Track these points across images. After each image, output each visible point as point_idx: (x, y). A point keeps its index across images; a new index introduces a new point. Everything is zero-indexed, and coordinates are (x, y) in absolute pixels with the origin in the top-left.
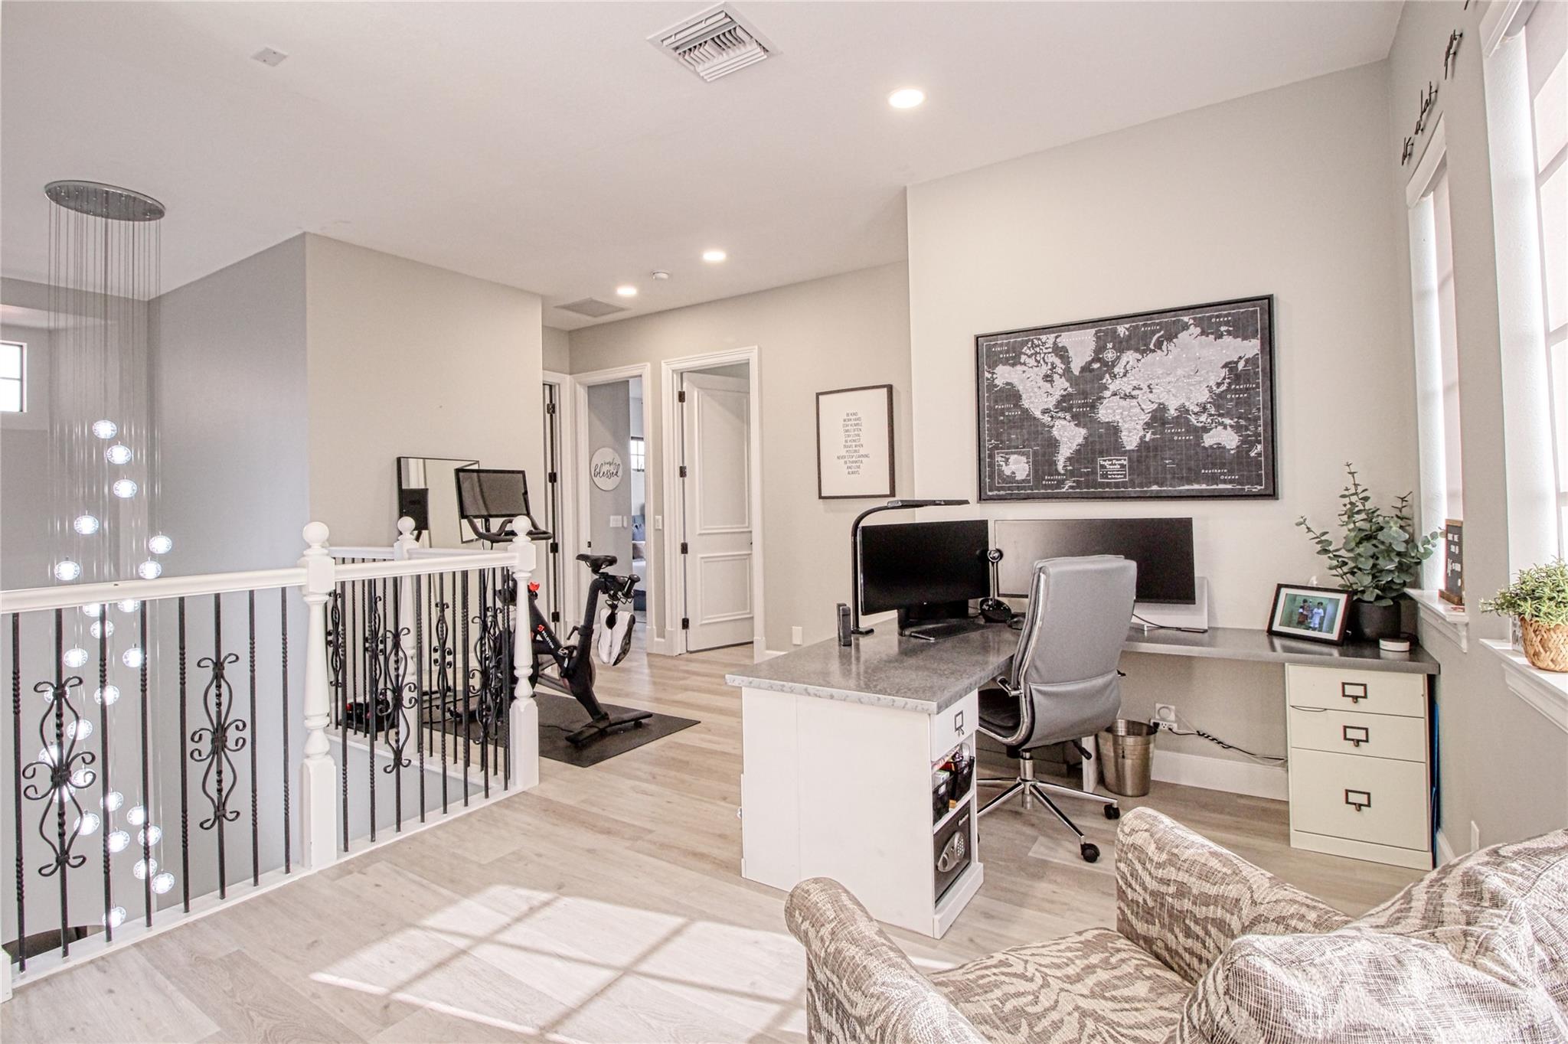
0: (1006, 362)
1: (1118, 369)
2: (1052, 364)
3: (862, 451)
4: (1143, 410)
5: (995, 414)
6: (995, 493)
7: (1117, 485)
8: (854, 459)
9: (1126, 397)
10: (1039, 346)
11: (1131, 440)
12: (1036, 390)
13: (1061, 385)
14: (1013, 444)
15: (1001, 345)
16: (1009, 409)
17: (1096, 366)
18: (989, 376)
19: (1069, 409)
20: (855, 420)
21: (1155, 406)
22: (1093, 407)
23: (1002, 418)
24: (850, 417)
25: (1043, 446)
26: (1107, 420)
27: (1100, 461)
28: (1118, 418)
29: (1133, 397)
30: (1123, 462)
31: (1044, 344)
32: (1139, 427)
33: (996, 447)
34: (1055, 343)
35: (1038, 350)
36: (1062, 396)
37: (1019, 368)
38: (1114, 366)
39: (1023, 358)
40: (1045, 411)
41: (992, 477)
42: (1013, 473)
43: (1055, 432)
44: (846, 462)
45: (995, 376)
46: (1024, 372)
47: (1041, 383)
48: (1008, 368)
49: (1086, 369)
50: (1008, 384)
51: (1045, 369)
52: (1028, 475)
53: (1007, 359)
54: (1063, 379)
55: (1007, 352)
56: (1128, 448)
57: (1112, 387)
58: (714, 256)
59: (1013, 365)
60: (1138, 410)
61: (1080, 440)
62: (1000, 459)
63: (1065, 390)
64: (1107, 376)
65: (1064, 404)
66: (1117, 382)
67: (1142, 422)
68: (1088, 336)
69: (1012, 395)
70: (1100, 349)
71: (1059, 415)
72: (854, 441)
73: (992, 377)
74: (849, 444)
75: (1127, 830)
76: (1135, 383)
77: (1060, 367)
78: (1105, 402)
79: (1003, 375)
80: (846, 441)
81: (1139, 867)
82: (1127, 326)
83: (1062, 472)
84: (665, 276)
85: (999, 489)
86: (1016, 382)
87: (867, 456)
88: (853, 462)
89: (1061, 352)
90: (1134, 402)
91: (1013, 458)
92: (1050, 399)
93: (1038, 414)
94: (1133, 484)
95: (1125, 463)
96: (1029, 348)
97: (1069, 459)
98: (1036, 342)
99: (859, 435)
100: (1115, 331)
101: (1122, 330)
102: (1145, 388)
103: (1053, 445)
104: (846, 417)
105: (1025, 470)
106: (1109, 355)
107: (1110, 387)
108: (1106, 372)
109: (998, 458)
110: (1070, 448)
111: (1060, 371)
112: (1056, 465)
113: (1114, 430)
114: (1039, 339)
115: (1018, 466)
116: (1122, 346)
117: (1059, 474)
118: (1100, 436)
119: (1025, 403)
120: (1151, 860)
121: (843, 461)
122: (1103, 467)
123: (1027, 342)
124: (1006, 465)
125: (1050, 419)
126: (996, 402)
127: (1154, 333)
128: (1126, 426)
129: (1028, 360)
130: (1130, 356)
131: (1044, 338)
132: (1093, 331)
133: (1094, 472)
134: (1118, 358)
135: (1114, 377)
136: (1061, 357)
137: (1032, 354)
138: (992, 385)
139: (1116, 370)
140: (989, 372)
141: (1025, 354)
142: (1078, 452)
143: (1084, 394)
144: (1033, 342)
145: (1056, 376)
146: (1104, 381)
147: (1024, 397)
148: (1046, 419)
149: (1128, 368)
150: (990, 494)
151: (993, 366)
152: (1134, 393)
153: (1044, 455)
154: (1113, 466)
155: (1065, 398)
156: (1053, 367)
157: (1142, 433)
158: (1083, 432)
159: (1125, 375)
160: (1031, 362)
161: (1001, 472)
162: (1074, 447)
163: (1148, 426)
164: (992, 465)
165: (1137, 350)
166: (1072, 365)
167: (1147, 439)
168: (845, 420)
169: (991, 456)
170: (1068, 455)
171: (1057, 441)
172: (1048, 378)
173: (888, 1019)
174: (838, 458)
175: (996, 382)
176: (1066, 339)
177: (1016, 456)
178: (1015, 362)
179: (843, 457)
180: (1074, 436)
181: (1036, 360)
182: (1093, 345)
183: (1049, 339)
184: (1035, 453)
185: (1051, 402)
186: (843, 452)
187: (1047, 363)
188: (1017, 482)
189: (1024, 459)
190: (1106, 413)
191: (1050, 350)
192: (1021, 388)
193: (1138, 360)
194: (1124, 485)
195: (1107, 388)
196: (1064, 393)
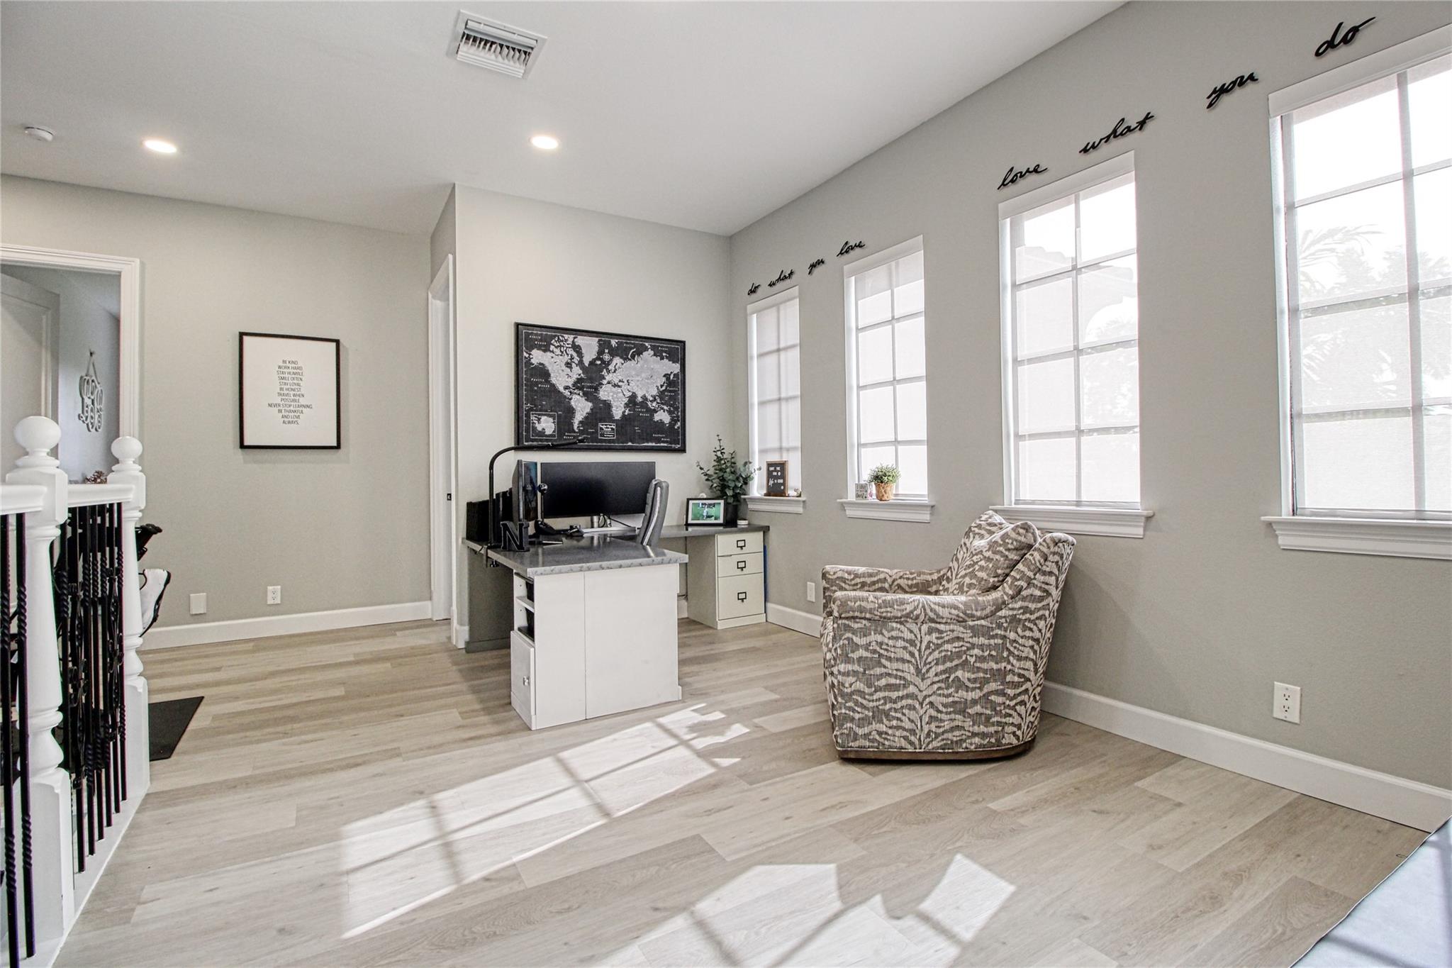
0: (539, 348)
1: (611, 367)
2: (572, 356)
3: (303, 401)
4: (624, 395)
5: (531, 385)
6: (530, 443)
7: (610, 441)
8: (292, 408)
9: (615, 386)
10: (562, 341)
11: (617, 413)
12: (560, 371)
13: (577, 372)
14: (544, 408)
15: (536, 335)
16: (541, 383)
17: (599, 362)
18: (527, 356)
19: (581, 389)
20: (295, 368)
21: (630, 394)
22: (596, 389)
23: (536, 388)
24: (288, 365)
25: (564, 412)
26: (604, 399)
27: (600, 425)
28: (610, 398)
29: (619, 386)
30: (612, 426)
31: (566, 340)
32: (622, 406)
33: (531, 409)
34: (573, 342)
35: (562, 344)
36: (577, 379)
37: (548, 353)
38: (609, 364)
39: (552, 348)
40: (566, 388)
41: (528, 431)
42: (544, 429)
43: (573, 403)
44: (280, 411)
45: (531, 356)
46: (552, 357)
47: (564, 368)
48: (541, 352)
49: (592, 363)
50: (541, 364)
51: (566, 358)
52: (554, 432)
53: (541, 346)
54: (578, 368)
55: (541, 340)
56: (616, 418)
57: (608, 378)
58: (161, 147)
59: (545, 351)
60: (621, 395)
61: (588, 410)
62: (534, 418)
63: (579, 375)
64: (605, 370)
65: (578, 385)
66: (611, 375)
67: (623, 403)
68: (594, 341)
69: (543, 372)
70: (601, 353)
71: (576, 391)
72: (294, 390)
73: (529, 357)
74: (286, 392)
75: (832, 573)
76: (620, 378)
77: (576, 359)
78: (604, 387)
79: (537, 357)
80: (281, 389)
81: (843, 585)
82: (617, 341)
83: (577, 431)
84: (49, 137)
85: (533, 440)
86: (546, 364)
87: (308, 406)
88: (290, 411)
89: (577, 348)
90: (619, 390)
91: (543, 418)
92: (569, 379)
93: (561, 389)
94: (618, 441)
95: (614, 427)
96: (556, 341)
97: (581, 422)
98: (560, 338)
99: (298, 385)
100: (610, 342)
101: (614, 342)
102: (626, 382)
103: (571, 411)
104: (281, 364)
105: (551, 428)
106: (606, 357)
107: (607, 378)
108: (604, 368)
109: (532, 417)
110: (582, 415)
111: (577, 362)
112: (573, 425)
113: (608, 406)
114: (563, 337)
115: (547, 425)
116: (613, 353)
117: (575, 432)
118: (600, 408)
119: (553, 380)
120: (848, 580)
121: (276, 409)
122: (602, 429)
123: (555, 336)
124: (539, 423)
125: (569, 394)
126: (532, 376)
127: (631, 348)
128: (615, 404)
129: (555, 350)
130: (617, 360)
131: (566, 336)
132: (597, 339)
133: (597, 432)
134: (611, 360)
135: (609, 372)
136: (577, 352)
137: (558, 346)
138: (528, 362)
139: (610, 367)
140: (527, 353)
141: (554, 345)
142: (586, 418)
143: (591, 379)
144: (559, 338)
145: (574, 365)
146: (603, 373)
147: (552, 375)
148: (567, 393)
149: (617, 367)
150: (526, 444)
151: (530, 348)
152: (620, 384)
153: (566, 417)
154: (607, 428)
155: (579, 380)
156: (572, 358)
157: (623, 409)
158: (590, 405)
159: (615, 372)
160: (558, 351)
161: (535, 428)
162: (585, 414)
163: (627, 405)
164: (528, 422)
165: (621, 357)
166: (584, 359)
167: (626, 414)
168: (280, 367)
169: (528, 416)
170: (581, 419)
171: (574, 409)
172: (568, 365)
173: (923, 603)
174: (270, 405)
175: (532, 361)
176: (581, 340)
177: (546, 417)
178: (546, 349)
179: (275, 405)
180: (585, 408)
181: (561, 351)
182: (597, 349)
183: (570, 338)
184: (559, 416)
185: (570, 382)
186: (278, 400)
187: (568, 355)
188: (547, 436)
189: (551, 420)
190: (605, 393)
191: (570, 346)
192: (550, 368)
193: (622, 364)
194: (613, 441)
195: (605, 379)
196: (579, 377)
